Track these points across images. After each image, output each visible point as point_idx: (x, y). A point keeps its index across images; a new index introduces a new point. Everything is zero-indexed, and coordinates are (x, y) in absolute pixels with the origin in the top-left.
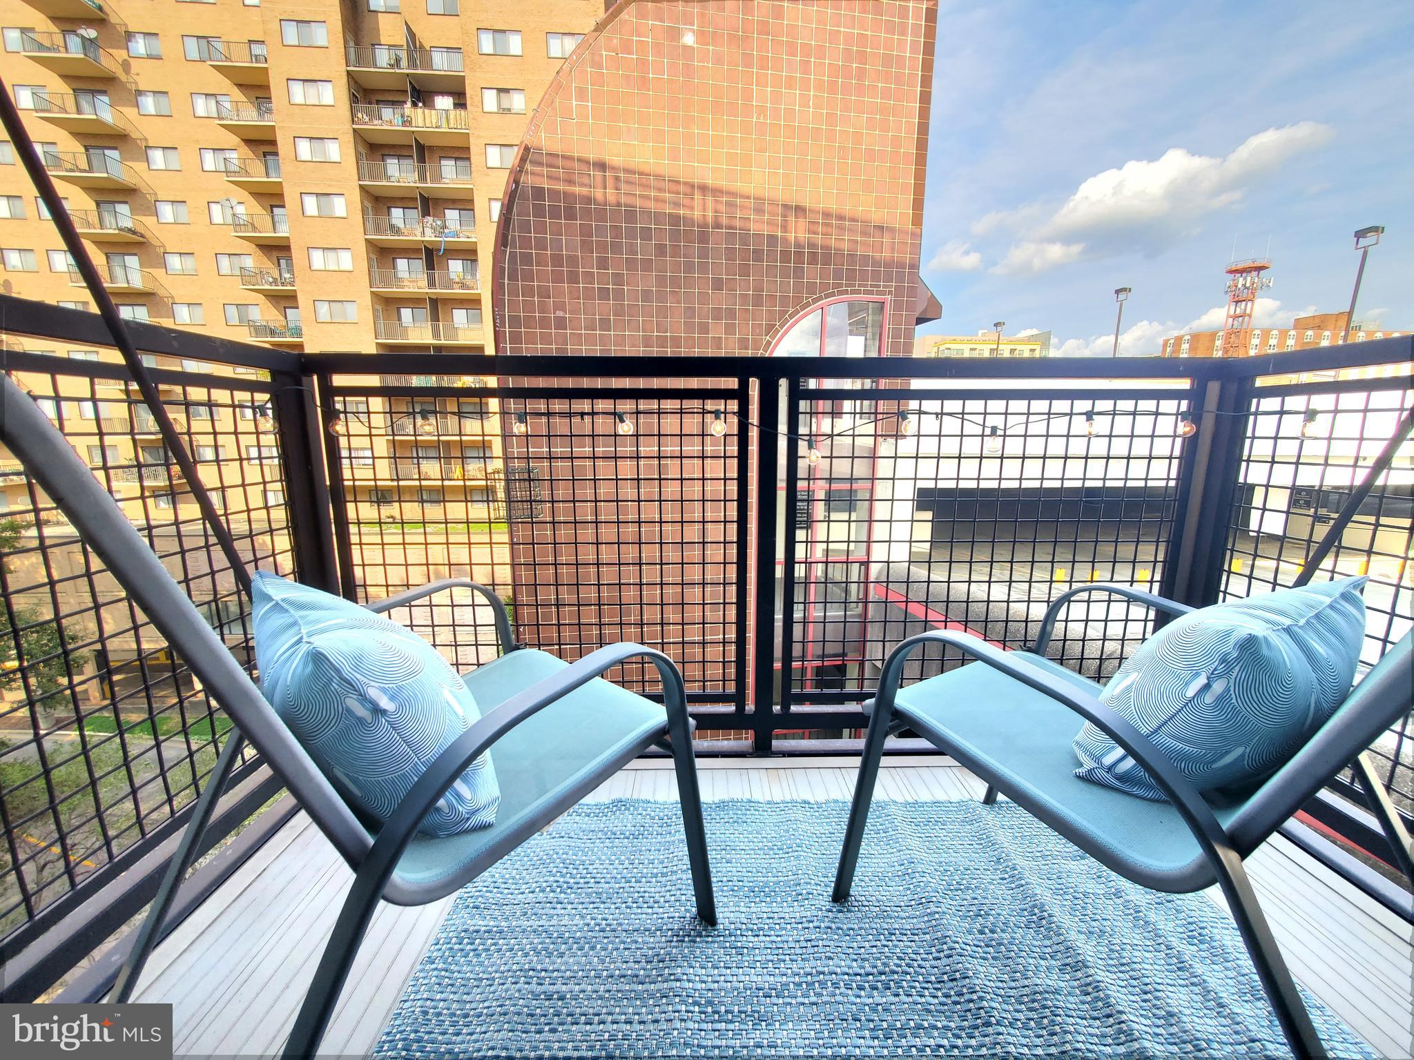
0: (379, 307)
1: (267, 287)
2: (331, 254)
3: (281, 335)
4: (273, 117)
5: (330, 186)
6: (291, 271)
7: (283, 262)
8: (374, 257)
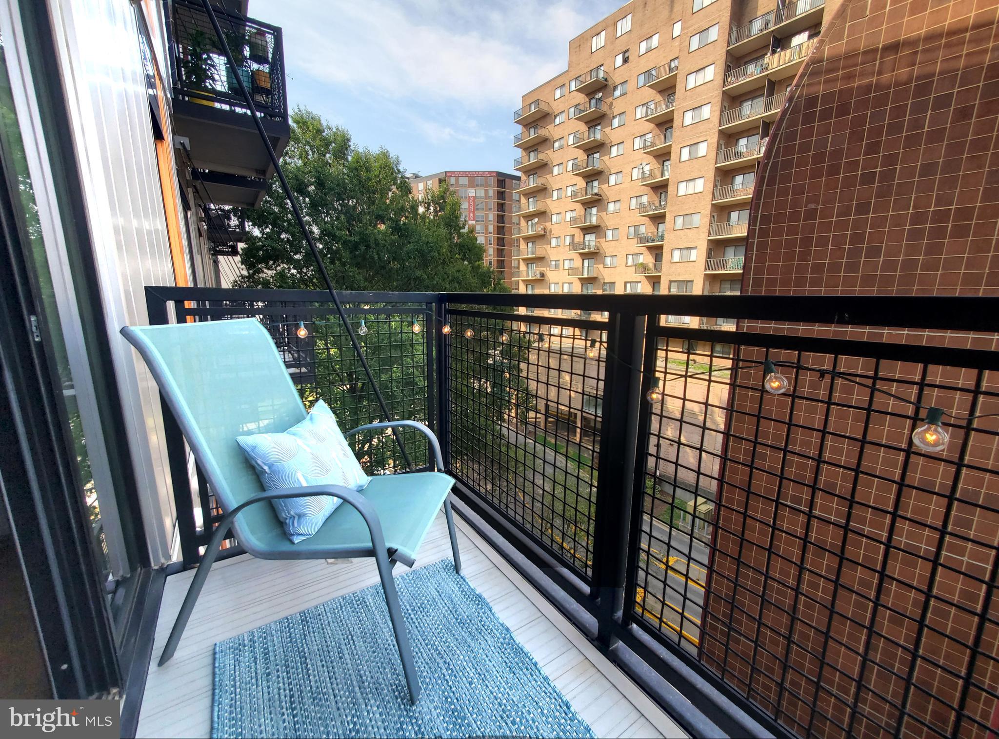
0: (715, 214)
1: (651, 212)
2: (691, 184)
3: (653, 241)
4: (675, 104)
5: (699, 137)
6: (666, 200)
7: (663, 195)
8: (718, 179)
